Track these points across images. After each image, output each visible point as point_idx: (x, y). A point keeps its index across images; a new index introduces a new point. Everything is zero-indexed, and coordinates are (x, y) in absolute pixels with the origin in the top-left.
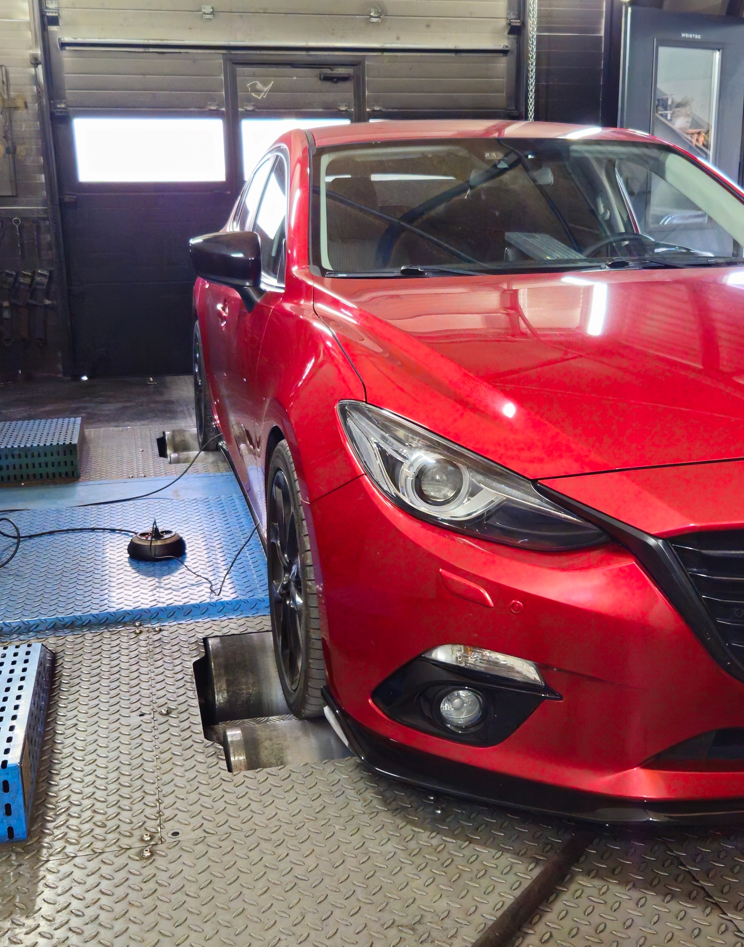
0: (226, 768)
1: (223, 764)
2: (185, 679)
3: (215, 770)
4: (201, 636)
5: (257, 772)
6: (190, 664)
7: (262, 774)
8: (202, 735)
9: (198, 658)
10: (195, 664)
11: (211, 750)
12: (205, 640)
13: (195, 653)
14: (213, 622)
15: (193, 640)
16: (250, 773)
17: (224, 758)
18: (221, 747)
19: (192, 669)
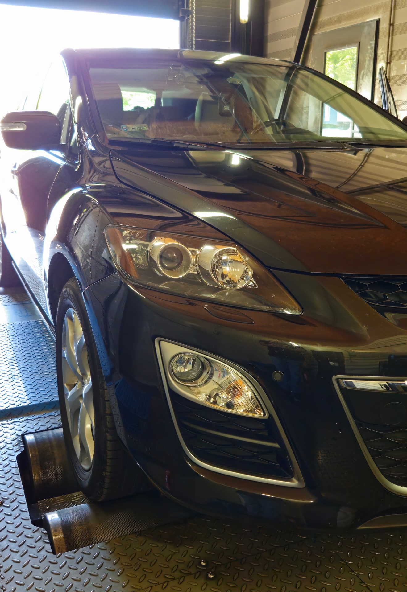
0: (51, 551)
1: (48, 547)
2: (12, 471)
3: (43, 553)
4: (20, 433)
5: (75, 553)
6: (14, 458)
7: (78, 554)
8: (30, 521)
9: (19, 453)
10: (18, 457)
11: (38, 535)
12: (23, 436)
13: (16, 448)
14: (27, 421)
15: (14, 436)
16: (70, 554)
17: (48, 541)
18: (45, 532)
19: (16, 462)
